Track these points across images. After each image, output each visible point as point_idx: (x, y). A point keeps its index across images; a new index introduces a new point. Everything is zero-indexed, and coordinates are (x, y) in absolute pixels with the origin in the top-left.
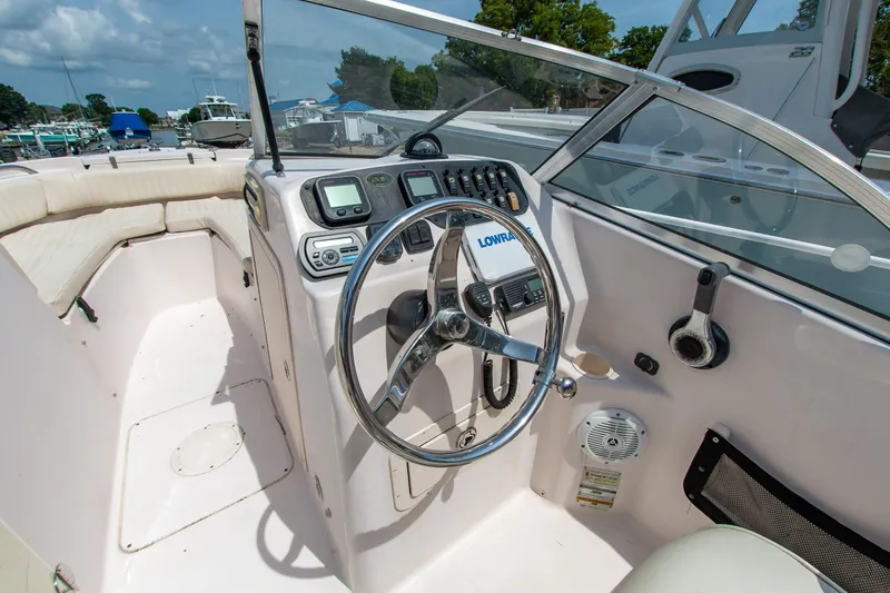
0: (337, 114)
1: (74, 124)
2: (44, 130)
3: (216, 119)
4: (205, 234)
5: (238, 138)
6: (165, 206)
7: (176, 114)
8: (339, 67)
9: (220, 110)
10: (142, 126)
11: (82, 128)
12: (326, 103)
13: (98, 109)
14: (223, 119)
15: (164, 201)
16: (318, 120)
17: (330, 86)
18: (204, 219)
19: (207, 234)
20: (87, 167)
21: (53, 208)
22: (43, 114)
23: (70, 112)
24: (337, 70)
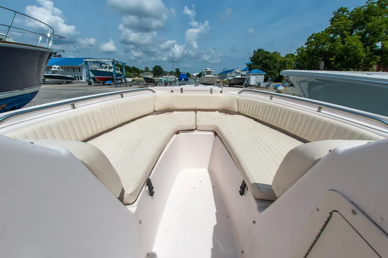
0: (248, 74)
1: (171, 77)
2: (164, 78)
3: (207, 76)
4: (212, 134)
5: (212, 82)
6: (196, 113)
7: (195, 74)
8: (251, 57)
9: (209, 73)
10: (186, 78)
11: (172, 78)
12: (244, 70)
13: (178, 73)
14: (209, 76)
15: (196, 110)
16: (240, 77)
17: (247, 64)
18: (214, 126)
19: (213, 134)
20: (172, 91)
21: (156, 109)
22: (165, 74)
23: (171, 73)
24: (250, 58)
